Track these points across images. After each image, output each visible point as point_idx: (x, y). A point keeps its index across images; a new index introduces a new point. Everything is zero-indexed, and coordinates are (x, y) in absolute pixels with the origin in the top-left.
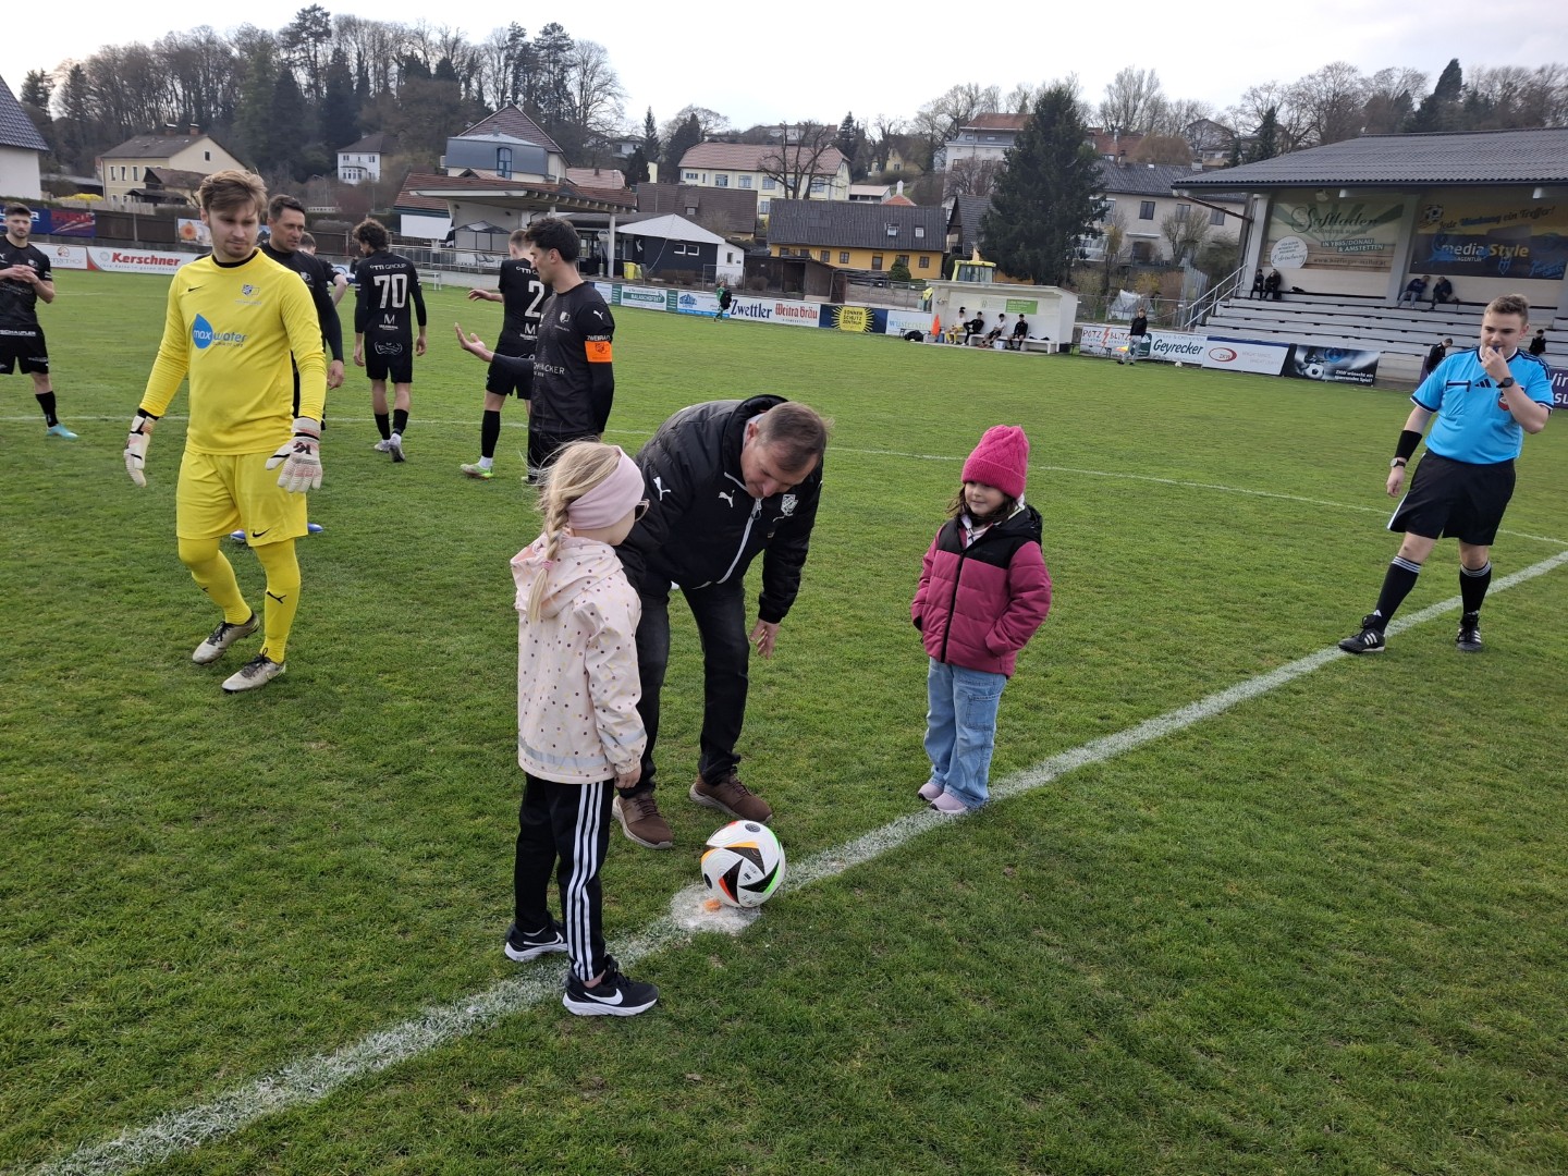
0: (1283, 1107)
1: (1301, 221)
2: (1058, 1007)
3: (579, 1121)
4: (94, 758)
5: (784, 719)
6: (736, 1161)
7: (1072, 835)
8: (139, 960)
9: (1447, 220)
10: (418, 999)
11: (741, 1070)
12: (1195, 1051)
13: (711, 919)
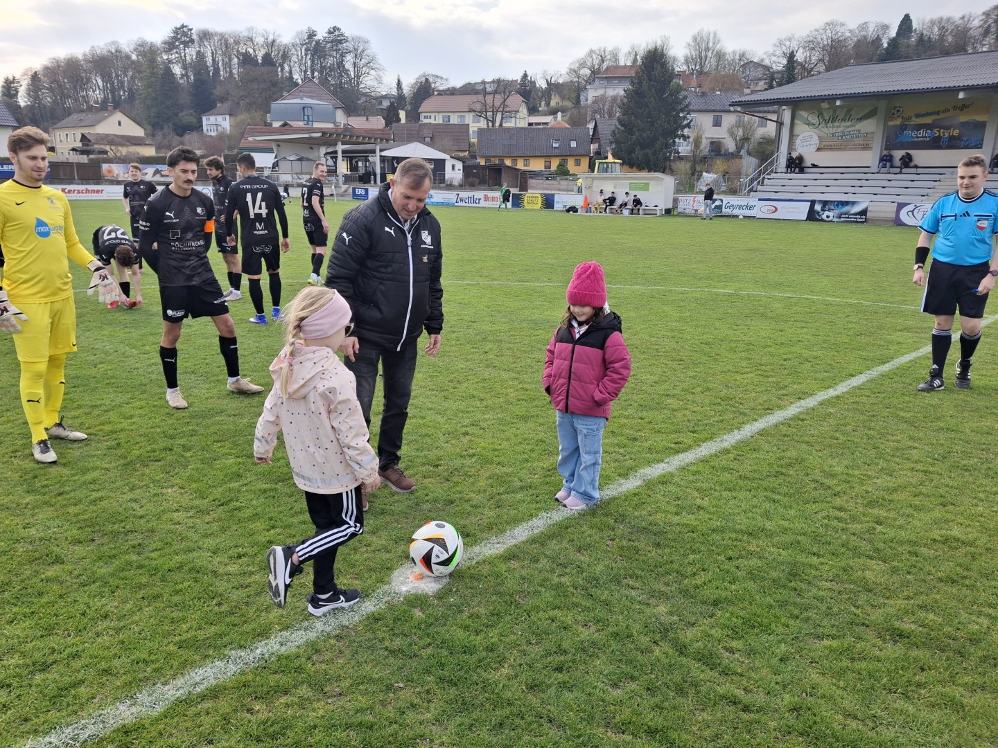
0: (777, 683)
1: (814, 121)
2: (636, 628)
3: (323, 717)
4: (29, 506)
5: (472, 456)
6: (422, 737)
7: (651, 518)
8: (49, 631)
9: (906, 115)
10: (225, 646)
11: (429, 678)
12: (722, 651)
13: (417, 585)
